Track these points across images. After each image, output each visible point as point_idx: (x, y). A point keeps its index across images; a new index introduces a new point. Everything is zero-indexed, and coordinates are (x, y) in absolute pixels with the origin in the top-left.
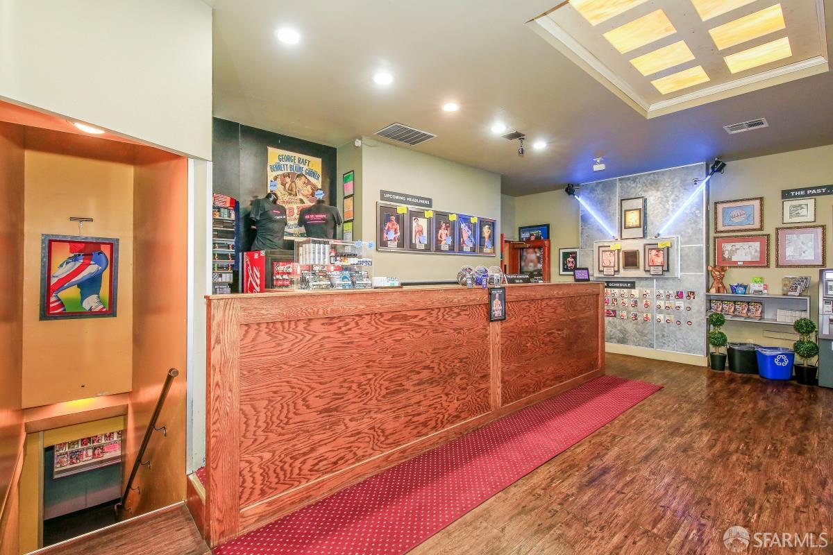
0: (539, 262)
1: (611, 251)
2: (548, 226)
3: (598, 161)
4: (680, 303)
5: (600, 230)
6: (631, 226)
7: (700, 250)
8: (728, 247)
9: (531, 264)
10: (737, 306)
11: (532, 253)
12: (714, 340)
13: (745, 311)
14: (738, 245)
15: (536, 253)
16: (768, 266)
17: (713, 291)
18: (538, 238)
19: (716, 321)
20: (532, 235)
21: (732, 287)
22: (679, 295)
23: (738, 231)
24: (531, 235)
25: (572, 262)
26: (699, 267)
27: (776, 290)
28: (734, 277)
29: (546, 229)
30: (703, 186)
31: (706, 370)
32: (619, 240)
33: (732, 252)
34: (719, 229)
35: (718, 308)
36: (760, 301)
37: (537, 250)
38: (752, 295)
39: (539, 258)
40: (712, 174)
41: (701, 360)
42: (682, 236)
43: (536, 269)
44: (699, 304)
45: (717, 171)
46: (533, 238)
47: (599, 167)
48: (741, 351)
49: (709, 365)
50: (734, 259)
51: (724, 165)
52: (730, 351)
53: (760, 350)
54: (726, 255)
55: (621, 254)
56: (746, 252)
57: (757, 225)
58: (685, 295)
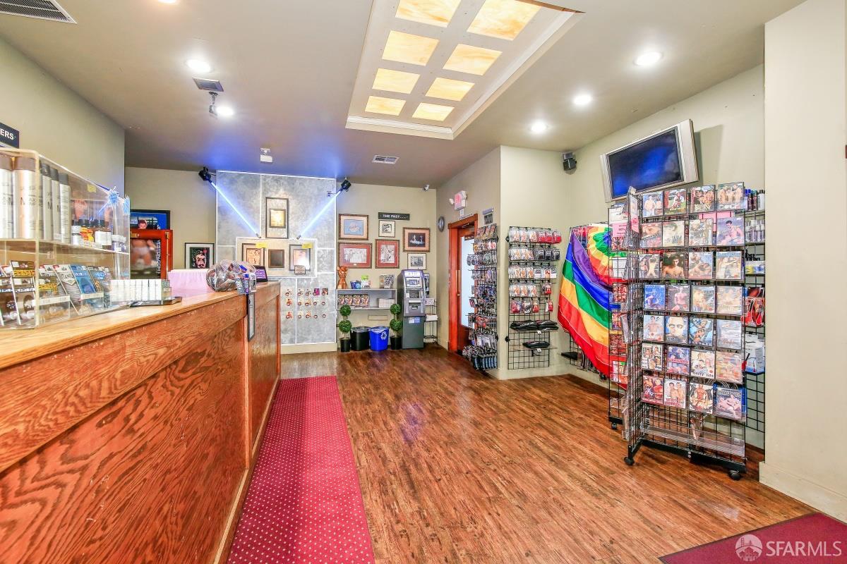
0: (154, 258)
1: (256, 250)
2: (168, 213)
3: (266, 151)
4: (318, 299)
5: (241, 226)
6: (276, 225)
7: (331, 252)
8: (347, 251)
9: (142, 261)
10: (363, 299)
11: (143, 246)
12: (343, 327)
13: (358, 302)
14: (354, 250)
15: (148, 246)
16: (371, 267)
17: (340, 287)
18: (150, 227)
19: (345, 311)
20: (143, 222)
21: (352, 283)
22: (316, 292)
23: (354, 239)
24: (140, 222)
25: (203, 260)
26: (331, 268)
27: (375, 286)
28: (352, 275)
29: (165, 216)
30: (333, 199)
31: (336, 354)
32: (263, 237)
33: (351, 256)
34: (342, 237)
35: (349, 301)
36: (366, 293)
37: (150, 242)
38: (364, 289)
39: (153, 254)
40: (341, 190)
41: (333, 346)
42: (318, 239)
43: (147, 267)
44: (332, 298)
45: (345, 188)
46: (143, 226)
47: (266, 158)
48: (360, 334)
49: (338, 348)
50: (352, 261)
51: (349, 185)
52: (353, 335)
53: (372, 330)
54: (346, 258)
55: (267, 253)
56: (358, 256)
57: (365, 236)
58: (321, 292)
